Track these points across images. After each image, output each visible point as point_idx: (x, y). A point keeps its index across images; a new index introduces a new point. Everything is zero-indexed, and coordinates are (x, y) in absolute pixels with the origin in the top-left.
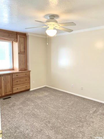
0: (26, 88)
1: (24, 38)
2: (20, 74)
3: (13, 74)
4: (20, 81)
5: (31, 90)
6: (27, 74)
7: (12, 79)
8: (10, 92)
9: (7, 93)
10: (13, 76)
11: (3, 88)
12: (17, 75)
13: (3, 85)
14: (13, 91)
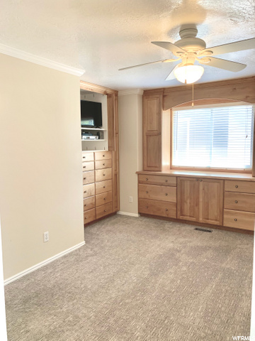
3: (226, 182)
4: (244, 202)
7: (224, 192)
8: (216, 220)
9: (210, 222)
10: (226, 186)
11: (201, 205)
12: (237, 187)
13: (201, 200)
14: (225, 222)
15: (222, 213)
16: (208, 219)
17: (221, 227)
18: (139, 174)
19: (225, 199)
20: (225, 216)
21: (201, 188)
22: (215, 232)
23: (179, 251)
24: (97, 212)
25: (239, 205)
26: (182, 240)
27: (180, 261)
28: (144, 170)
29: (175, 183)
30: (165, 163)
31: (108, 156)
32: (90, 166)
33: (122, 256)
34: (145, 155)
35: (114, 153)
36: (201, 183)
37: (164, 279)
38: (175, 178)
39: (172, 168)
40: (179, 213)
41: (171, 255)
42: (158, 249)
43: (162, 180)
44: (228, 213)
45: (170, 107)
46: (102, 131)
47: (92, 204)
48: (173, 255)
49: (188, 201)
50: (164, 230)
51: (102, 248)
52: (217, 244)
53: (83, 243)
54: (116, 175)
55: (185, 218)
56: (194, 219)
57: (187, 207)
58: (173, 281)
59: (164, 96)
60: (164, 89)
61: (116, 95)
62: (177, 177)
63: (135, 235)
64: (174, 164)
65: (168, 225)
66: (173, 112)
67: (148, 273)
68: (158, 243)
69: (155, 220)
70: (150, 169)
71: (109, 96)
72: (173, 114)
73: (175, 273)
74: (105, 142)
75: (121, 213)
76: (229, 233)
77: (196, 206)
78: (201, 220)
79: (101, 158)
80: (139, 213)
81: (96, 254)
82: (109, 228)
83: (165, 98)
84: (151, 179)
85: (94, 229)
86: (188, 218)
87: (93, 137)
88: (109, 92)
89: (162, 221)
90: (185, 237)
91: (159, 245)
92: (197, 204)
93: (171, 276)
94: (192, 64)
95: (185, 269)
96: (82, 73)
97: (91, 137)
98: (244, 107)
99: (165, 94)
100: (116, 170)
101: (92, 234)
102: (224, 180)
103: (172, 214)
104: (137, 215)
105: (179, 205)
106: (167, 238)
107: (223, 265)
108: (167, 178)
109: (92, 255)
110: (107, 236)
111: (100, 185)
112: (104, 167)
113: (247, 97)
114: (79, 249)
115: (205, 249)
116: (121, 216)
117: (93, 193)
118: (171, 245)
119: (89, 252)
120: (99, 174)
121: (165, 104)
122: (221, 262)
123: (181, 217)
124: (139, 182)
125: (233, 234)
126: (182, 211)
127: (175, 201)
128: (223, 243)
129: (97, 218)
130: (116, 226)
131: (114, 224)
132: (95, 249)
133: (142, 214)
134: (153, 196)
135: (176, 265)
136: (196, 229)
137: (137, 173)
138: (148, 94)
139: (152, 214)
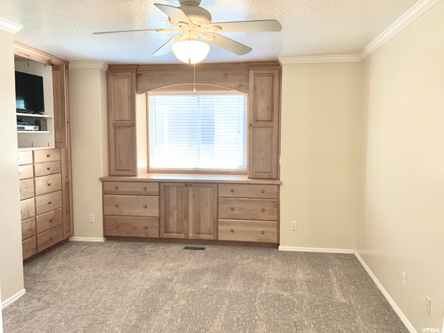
0: (261, 235)
1: (273, 76)
2: (244, 187)
3: (220, 186)
4: (241, 209)
5: (281, 248)
6: (266, 191)
7: (218, 199)
8: (210, 234)
9: (202, 237)
10: (220, 191)
11: (191, 216)
12: (232, 191)
13: (191, 210)
14: (219, 235)
15: (216, 224)
16: (199, 234)
17: (215, 242)
18: (103, 181)
19: (220, 206)
20: (220, 228)
21: (191, 195)
22: (209, 249)
23: (170, 280)
24: (39, 242)
25: (236, 212)
26: (171, 265)
27: (175, 293)
28: (110, 175)
29: (157, 190)
30: (141, 164)
31: (55, 156)
32: (27, 171)
33: (91, 300)
34: (113, 153)
35: (63, 150)
36: (191, 189)
37: (159, 320)
38: (157, 184)
39: (149, 171)
40: (162, 230)
41: (162, 286)
42: (142, 282)
43: (138, 188)
44: (223, 223)
45: (145, 91)
46: (45, 119)
47: (30, 230)
48: (164, 286)
49: (175, 213)
50: (145, 255)
51: (57, 294)
52: (215, 263)
53: (23, 291)
54: (67, 184)
55: (170, 235)
56: (182, 236)
57: (173, 221)
58: (171, 321)
59: (138, 75)
60: (138, 65)
61: (67, 67)
62: (160, 182)
63: (105, 268)
64: (153, 166)
65: (148, 248)
66: (150, 97)
67: (135, 316)
68: (141, 273)
69: (130, 244)
70: (119, 173)
71: (55, 68)
72: (149, 100)
73: (172, 310)
74: (49, 136)
75: (76, 238)
76: (225, 248)
77: (185, 218)
78: (191, 235)
79: (45, 159)
80: (105, 236)
81: (48, 305)
82: (60, 263)
83: (139, 78)
84: (124, 187)
85: (37, 268)
86: (175, 235)
87: (31, 127)
88: (54, 61)
89: (139, 244)
90: (173, 260)
91: (143, 277)
92: (186, 216)
93: (168, 315)
94: (195, 39)
95: (183, 302)
96: (18, 30)
97: (27, 127)
98: (236, 97)
99: (139, 73)
100: (67, 177)
101: (34, 276)
102: (218, 184)
103: (154, 233)
104: (101, 239)
105: (163, 220)
106: (151, 266)
107: (228, 289)
108: (145, 185)
109: (42, 309)
110: (61, 276)
111: (43, 200)
112: (49, 172)
113: (240, 85)
114: (17, 303)
115: (202, 272)
116: (77, 243)
117: (32, 214)
118: (159, 274)
119: (35, 303)
120: (41, 182)
121: (139, 85)
122: (225, 285)
123: (166, 235)
124: (104, 193)
125: (229, 249)
126: (166, 227)
127: (158, 215)
128: (222, 262)
129: (40, 250)
130: (72, 259)
131: (67, 256)
132: (46, 298)
133: (109, 237)
134: (126, 211)
135: (172, 299)
136: (186, 248)
137: (100, 179)
138: (114, 70)
139: (125, 235)
